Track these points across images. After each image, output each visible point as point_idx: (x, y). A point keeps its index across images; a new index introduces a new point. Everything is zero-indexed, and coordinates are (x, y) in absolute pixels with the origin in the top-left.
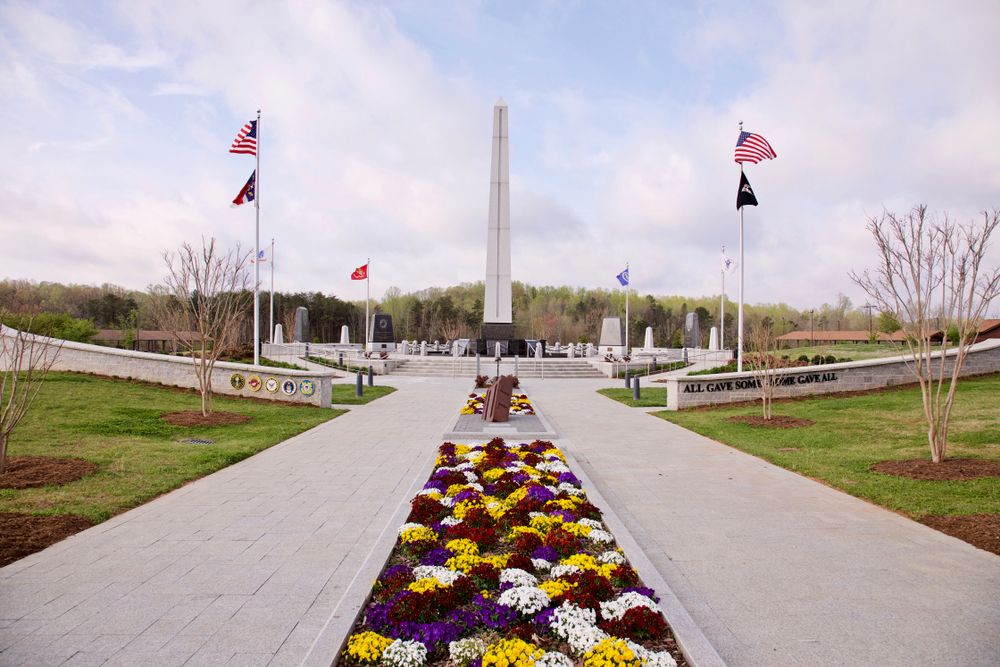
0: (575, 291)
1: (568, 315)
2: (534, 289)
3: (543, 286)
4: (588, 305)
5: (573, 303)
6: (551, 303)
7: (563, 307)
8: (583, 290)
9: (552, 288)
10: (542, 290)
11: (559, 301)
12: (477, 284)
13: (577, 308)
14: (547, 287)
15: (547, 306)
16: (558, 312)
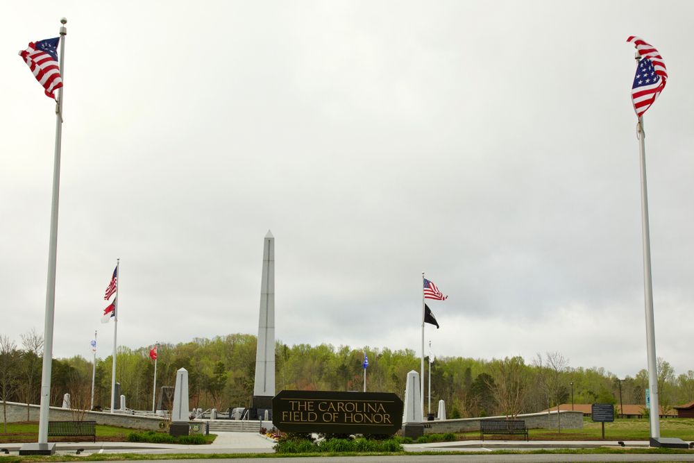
0: (337, 351)
1: (326, 380)
2: (285, 347)
3: (298, 344)
4: (351, 368)
5: (333, 366)
6: (307, 366)
7: (321, 371)
8: (346, 349)
9: (308, 346)
10: (296, 349)
11: (317, 364)
12: (215, 340)
13: (338, 372)
14: (302, 346)
15: (302, 369)
16: (315, 377)
